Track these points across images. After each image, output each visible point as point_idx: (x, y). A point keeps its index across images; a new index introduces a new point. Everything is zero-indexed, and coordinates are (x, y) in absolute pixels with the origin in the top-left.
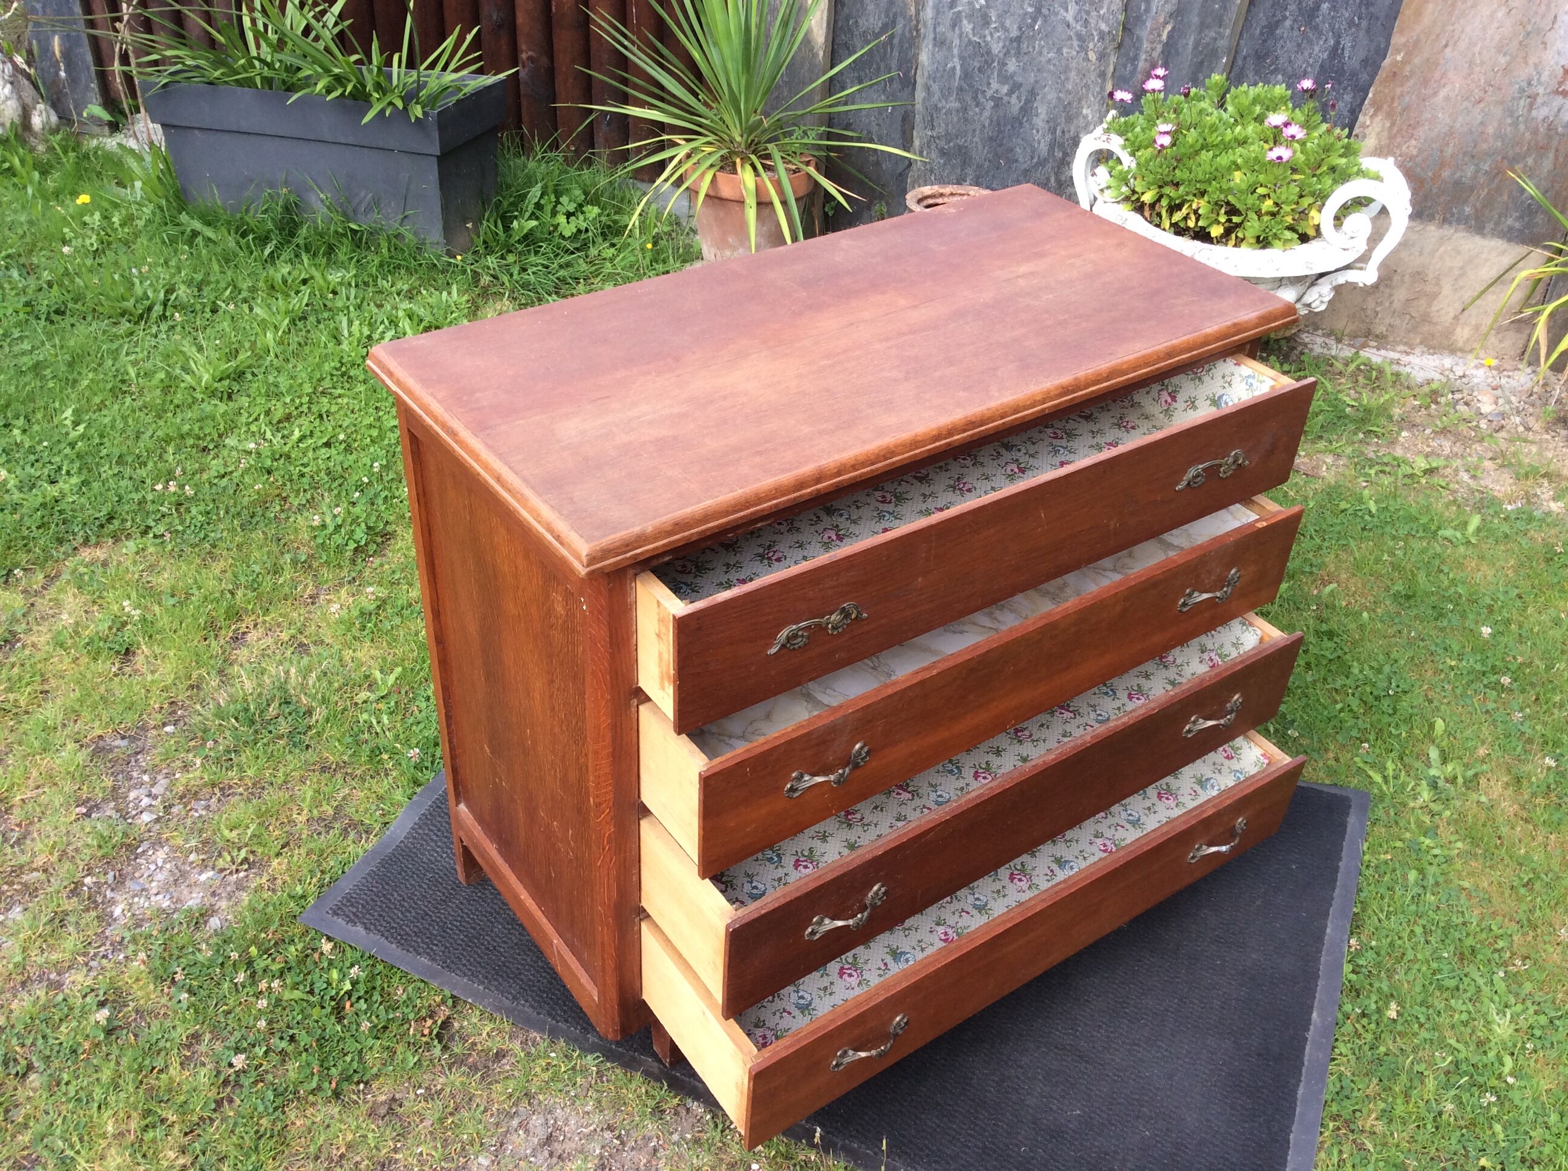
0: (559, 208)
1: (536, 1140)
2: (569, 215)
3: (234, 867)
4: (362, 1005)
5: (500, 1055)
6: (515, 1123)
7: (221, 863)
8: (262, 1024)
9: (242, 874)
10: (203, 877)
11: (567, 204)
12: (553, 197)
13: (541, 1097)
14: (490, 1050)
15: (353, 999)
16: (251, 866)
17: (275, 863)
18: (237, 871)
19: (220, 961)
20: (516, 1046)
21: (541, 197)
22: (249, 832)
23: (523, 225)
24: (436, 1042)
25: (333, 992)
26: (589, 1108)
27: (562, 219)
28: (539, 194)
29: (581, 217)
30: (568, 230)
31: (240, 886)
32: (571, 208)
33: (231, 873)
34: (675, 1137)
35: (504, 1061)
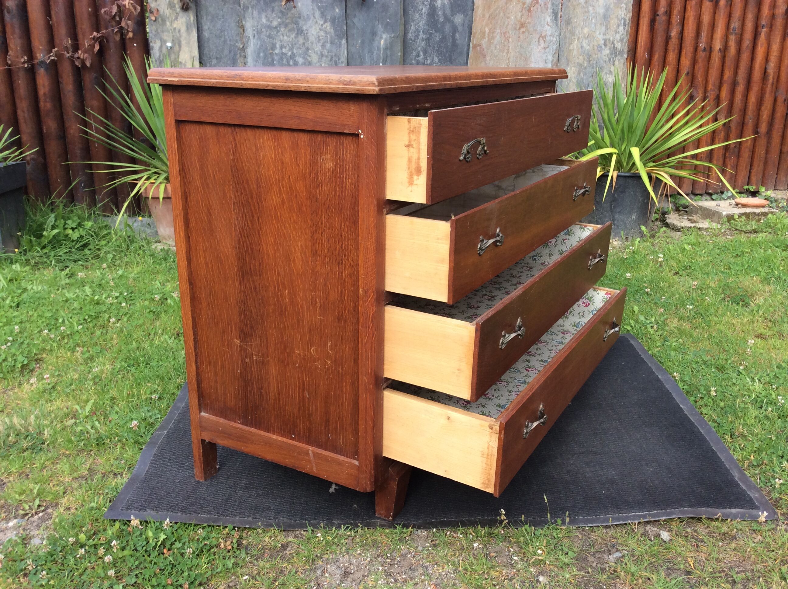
0: (67, 226)
1: (338, 576)
2: (73, 229)
3: (34, 511)
4: (178, 545)
5: (284, 547)
6: (319, 572)
7: (21, 512)
8: (111, 573)
9: (41, 514)
10: (11, 524)
11: (71, 223)
12: (62, 221)
13: (326, 556)
14: (276, 547)
15: (168, 546)
16: (47, 508)
17: (64, 500)
18: (36, 513)
19: (59, 549)
20: (291, 539)
21: (56, 221)
22: (35, 491)
23: (49, 233)
24: (238, 552)
25: (154, 544)
26: (359, 552)
27: (70, 232)
28: (53, 220)
29: (81, 230)
30: (75, 236)
31: (43, 520)
32: (74, 226)
33: (32, 516)
34: (420, 548)
35: (289, 549)
